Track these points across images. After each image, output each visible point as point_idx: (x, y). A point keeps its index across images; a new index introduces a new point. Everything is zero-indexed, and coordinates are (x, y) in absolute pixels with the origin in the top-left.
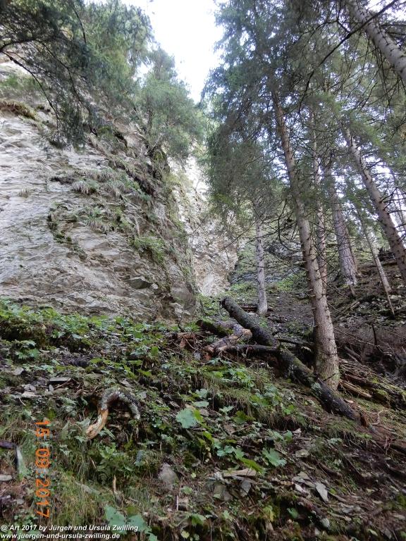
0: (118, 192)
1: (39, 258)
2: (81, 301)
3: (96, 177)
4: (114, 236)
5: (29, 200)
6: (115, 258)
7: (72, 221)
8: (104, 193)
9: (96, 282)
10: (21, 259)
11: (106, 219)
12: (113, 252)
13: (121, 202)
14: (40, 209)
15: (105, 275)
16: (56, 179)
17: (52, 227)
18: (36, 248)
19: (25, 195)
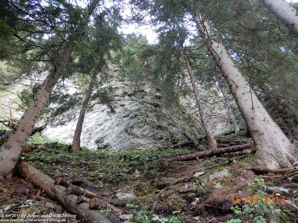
0: (144, 112)
1: (125, 142)
2: (140, 150)
3: (136, 110)
4: (146, 127)
5: (119, 126)
6: (148, 134)
7: (132, 127)
8: (140, 114)
9: (144, 143)
10: (121, 144)
11: (142, 122)
12: (147, 132)
13: (146, 115)
14: (122, 128)
15: (146, 140)
16: (124, 117)
17: (127, 131)
18: (124, 139)
19: (117, 125)
